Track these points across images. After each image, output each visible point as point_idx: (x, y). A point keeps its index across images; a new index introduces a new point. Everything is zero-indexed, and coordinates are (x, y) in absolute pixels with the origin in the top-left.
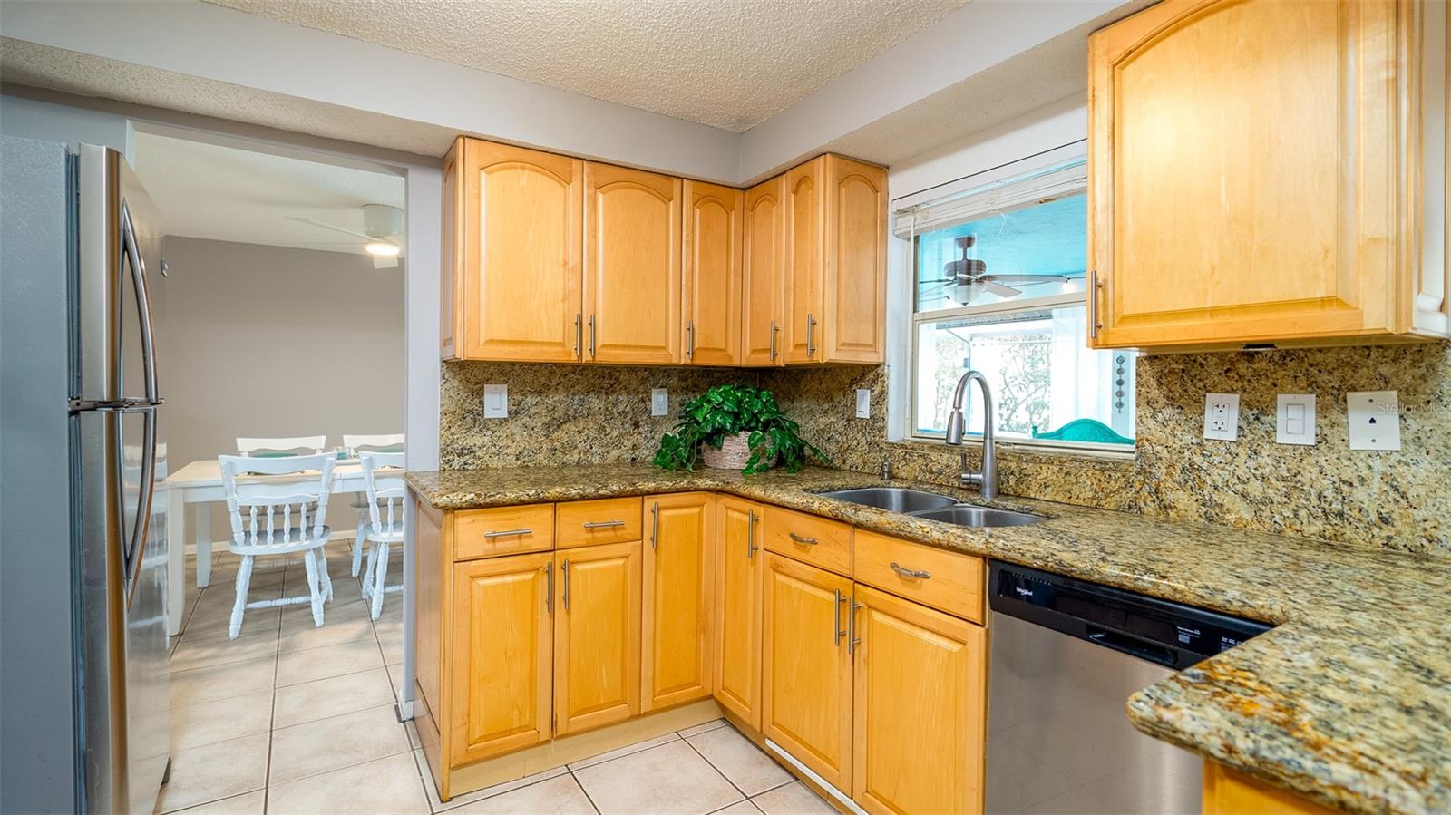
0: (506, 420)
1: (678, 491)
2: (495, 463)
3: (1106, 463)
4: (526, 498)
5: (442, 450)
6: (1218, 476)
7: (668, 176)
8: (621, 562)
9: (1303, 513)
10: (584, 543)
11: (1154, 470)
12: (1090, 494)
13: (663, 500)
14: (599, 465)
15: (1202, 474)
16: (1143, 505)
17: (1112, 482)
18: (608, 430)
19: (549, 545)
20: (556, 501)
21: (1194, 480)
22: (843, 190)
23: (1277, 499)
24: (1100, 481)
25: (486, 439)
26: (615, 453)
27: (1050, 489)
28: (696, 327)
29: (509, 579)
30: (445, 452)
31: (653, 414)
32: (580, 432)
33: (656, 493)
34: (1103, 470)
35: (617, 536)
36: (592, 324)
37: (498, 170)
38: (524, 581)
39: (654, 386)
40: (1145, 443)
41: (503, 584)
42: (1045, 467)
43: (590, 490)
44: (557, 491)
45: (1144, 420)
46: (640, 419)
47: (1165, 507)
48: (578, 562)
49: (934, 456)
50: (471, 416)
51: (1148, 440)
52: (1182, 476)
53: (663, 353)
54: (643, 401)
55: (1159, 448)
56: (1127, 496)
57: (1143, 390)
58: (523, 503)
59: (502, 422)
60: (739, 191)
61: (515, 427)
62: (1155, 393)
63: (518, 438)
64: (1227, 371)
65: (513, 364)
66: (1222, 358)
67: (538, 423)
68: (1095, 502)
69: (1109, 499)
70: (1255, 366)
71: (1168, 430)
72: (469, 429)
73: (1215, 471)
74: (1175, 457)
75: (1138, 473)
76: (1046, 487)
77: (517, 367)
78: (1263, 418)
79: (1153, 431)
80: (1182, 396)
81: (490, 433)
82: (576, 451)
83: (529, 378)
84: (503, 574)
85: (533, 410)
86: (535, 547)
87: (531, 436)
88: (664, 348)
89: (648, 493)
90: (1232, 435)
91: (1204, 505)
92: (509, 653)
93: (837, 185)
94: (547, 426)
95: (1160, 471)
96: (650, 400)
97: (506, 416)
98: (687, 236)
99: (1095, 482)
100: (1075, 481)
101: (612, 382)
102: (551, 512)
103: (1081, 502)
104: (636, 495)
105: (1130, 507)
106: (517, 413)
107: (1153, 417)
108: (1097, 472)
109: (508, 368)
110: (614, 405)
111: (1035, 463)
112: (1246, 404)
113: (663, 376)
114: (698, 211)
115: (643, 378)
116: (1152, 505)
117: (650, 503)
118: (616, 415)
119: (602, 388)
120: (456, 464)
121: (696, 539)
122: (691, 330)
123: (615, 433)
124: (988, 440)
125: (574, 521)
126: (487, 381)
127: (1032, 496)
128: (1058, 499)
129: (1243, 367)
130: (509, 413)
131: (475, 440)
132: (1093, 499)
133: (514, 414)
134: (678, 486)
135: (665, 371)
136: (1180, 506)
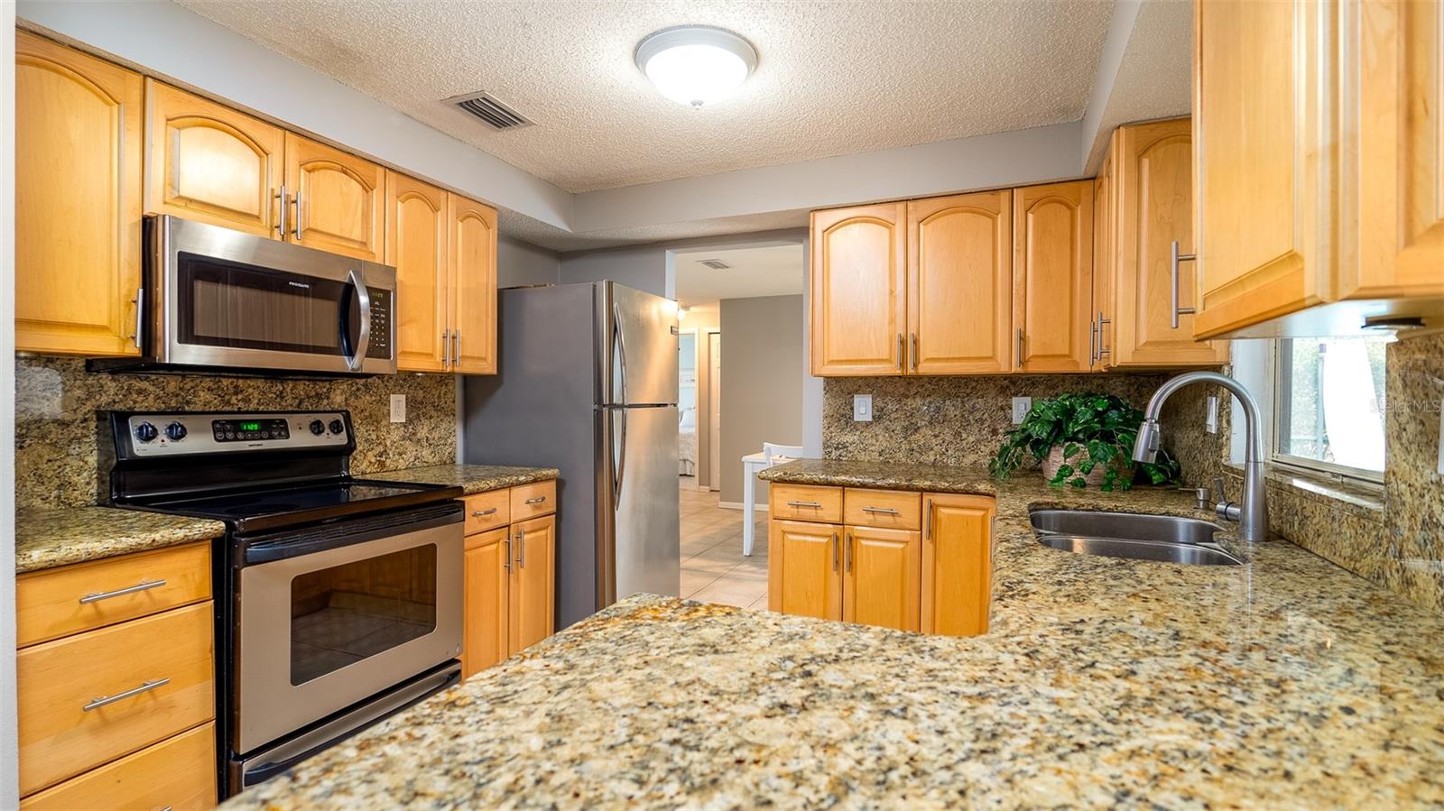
0: (871, 423)
1: (956, 492)
2: (862, 457)
4: (817, 480)
5: (824, 444)
7: (995, 191)
8: (901, 546)
10: (867, 523)
11: (1399, 522)
12: (1350, 552)
13: (938, 499)
14: (956, 468)
15: (1440, 533)
16: (1389, 575)
17: (1366, 537)
18: (964, 436)
19: (837, 519)
20: (844, 486)
21: (1432, 542)
22: (1146, 162)
24: (1358, 533)
25: (856, 437)
26: (971, 458)
28: (1029, 333)
29: (810, 539)
30: (826, 446)
31: (1014, 422)
32: (936, 436)
33: (933, 490)
35: (895, 522)
36: (916, 342)
37: (836, 229)
38: (819, 543)
39: (1016, 395)
40: (1392, 479)
41: (805, 541)
43: (869, 481)
44: (842, 478)
45: (1390, 440)
46: (999, 427)
47: (1407, 582)
48: (862, 538)
50: (841, 417)
51: (1395, 475)
52: (1423, 533)
53: (990, 363)
54: (1002, 408)
55: (1403, 487)
56: (1376, 559)
57: (1391, 394)
58: (815, 483)
59: (868, 424)
60: (1085, 182)
61: (878, 429)
62: (1400, 401)
63: (880, 438)
65: (877, 378)
67: (898, 427)
68: (1352, 564)
69: (1362, 561)
71: (1411, 459)
72: (843, 429)
74: (1417, 503)
75: (1386, 525)
77: (880, 380)
79: (1398, 460)
81: (858, 433)
82: (932, 452)
83: (890, 389)
84: (806, 534)
85: (893, 416)
86: (827, 519)
87: (891, 437)
88: (993, 358)
89: (925, 490)
91: (1441, 584)
92: (809, 594)
93: (1133, 158)
94: (906, 429)
95: (1403, 525)
96: (1011, 409)
97: (871, 420)
98: (1017, 245)
99: (1354, 533)
100: (1338, 530)
101: (968, 391)
103: (1341, 562)
104: (912, 490)
105: (1379, 577)
106: (880, 417)
107: (1398, 437)
108: (1356, 519)
109: (873, 381)
110: (971, 413)
113: (1026, 385)
114: (1030, 216)
115: (1002, 387)
116: (1396, 575)
117: (927, 497)
118: (972, 422)
119: (958, 396)
120: (834, 455)
122: (1023, 338)
123: (971, 439)
124: (1252, 465)
125: (858, 503)
126: (857, 392)
127: (1309, 547)
130: (873, 417)
131: (848, 438)
132: (1351, 558)
133: (878, 417)
134: (955, 487)
135: (1028, 379)
136: (1420, 583)
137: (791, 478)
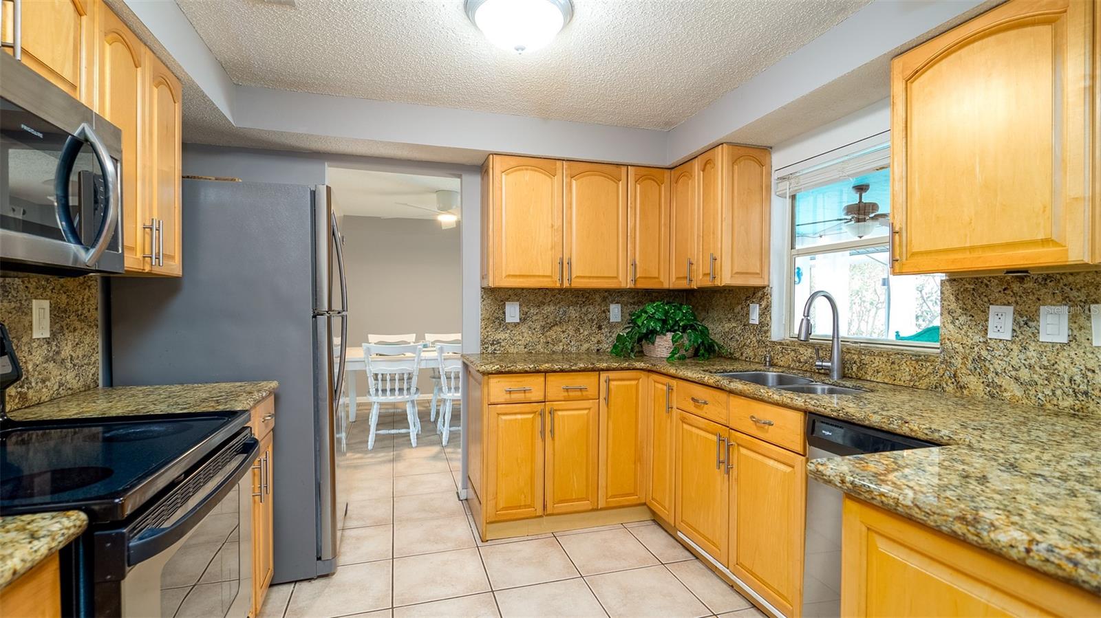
0: (518, 323)
1: (622, 369)
2: (512, 350)
3: (920, 356)
4: (528, 369)
5: (482, 341)
6: (998, 365)
7: (618, 165)
8: (586, 412)
9: (1059, 392)
10: (563, 398)
11: (953, 361)
12: (908, 378)
13: (612, 375)
14: (576, 353)
15: (987, 364)
16: (945, 386)
17: (924, 369)
18: (582, 331)
19: (541, 398)
20: (546, 372)
21: (981, 368)
22: (736, 167)
23: (1040, 382)
24: (915, 368)
25: (507, 335)
26: (586, 346)
27: (881, 374)
28: (637, 263)
29: (519, 417)
30: (483, 343)
31: (611, 321)
32: (563, 332)
33: (608, 370)
34: (917, 361)
35: (583, 396)
36: (570, 263)
37: (512, 172)
38: (527, 419)
39: (612, 302)
40: (947, 341)
41: (516, 419)
42: (877, 359)
43: (566, 366)
44: (546, 366)
45: (946, 324)
46: (602, 324)
47: (961, 387)
48: (559, 410)
49: (802, 350)
50: (496, 319)
51: (949, 339)
52: (973, 365)
53: (615, 281)
54: (604, 312)
55: (956, 345)
56: (934, 379)
57: (945, 303)
58: (526, 372)
59: (516, 325)
60: (666, 170)
61: (524, 328)
62: (953, 306)
63: (525, 335)
64: (1005, 289)
65: (523, 289)
66: (1001, 280)
67: (538, 326)
68: (912, 383)
69: (921, 381)
70: (1024, 286)
71: (963, 332)
72: (497, 329)
73: (996, 362)
74: (967, 352)
75: (942, 363)
76: (878, 372)
77: (525, 291)
78: (1030, 324)
79: (952, 332)
80: (972, 308)
81: (509, 331)
82: (561, 344)
83: (532, 298)
84: (515, 414)
85: (534, 318)
86: (534, 399)
87: (533, 334)
88: (616, 278)
89: (603, 370)
90: (1007, 336)
91: (988, 386)
92: (519, 461)
93: (731, 164)
94: (543, 327)
95: (958, 362)
96: (609, 312)
97: (518, 321)
98: (631, 204)
99: (912, 369)
100: (898, 368)
101: (584, 300)
102: (543, 379)
103: (902, 383)
104: (595, 371)
105: (936, 387)
106: (525, 319)
107: (953, 323)
108: (913, 362)
109: (520, 291)
110: (586, 315)
111: (871, 355)
112: (1019, 313)
113: (618, 296)
114: (638, 186)
115: (604, 297)
116: (952, 385)
117: (604, 376)
118: (587, 321)
119: (578, 304)
120: (490, 350)
121: (634, 401)
122: (634, 265)
123: (586, 333)
124: (836, 339)
125: (557, 384)
126: (507, 300)
127: (869, 378)
128: (886, 381)
129: (1016, 287)
130: (520, 319)
131: (501, 336)
132: (911, 381)
133: (523, 320)
134: (622, 366)
135: (619, 292)
136: (971, 387)
137: (507, 369)
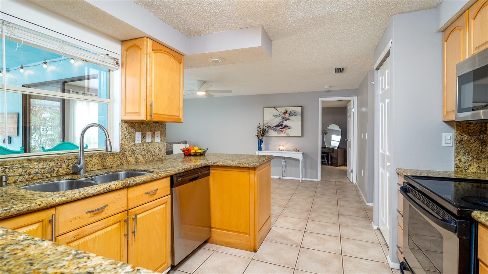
3: (114, 153)
6: (138, 151)
9: (150, 156)
11: (126, 153)
12: (109, 164)
15: (135, 152)
16: (123, 163)
17: (116, 159)
21: (133, 154)
23: (146, 154)
24: (112, 159)
27: (96, 165)
34: (113, 155)
40: (124, 146)
42: (94, 158)
45: (123, 139)
47: (128, 162)
51: (124, 145)
55: (126, 147)
56: (119, 162)
57: (123, 131)
62: (126, 132)
64: (139, 127)
66: (138, 123)
68: (111, 166)
69: (115, 164)
70: (143, 126)
71: (128, 142)
73: (137, 150)
74: (130, 148)
75: (122, 154)
76: (95, 165)
78: (144, 137)
79: (125, 142)
80: (131, 133)
90: (140, 142)
91: (135, 159)
95: (127, 153)
99: (111, 159)
100: (105, 161)
103: (107, 167)
105: (120, 164)
107: (125, 138)
108: (111, 156)
111: (91, 157)
112: (142, 134)
116: (125, 162)
127: (90, 170)
128: (99, 168)
129: (141, 126)
132: (110, 165)
136: (131, 161)
